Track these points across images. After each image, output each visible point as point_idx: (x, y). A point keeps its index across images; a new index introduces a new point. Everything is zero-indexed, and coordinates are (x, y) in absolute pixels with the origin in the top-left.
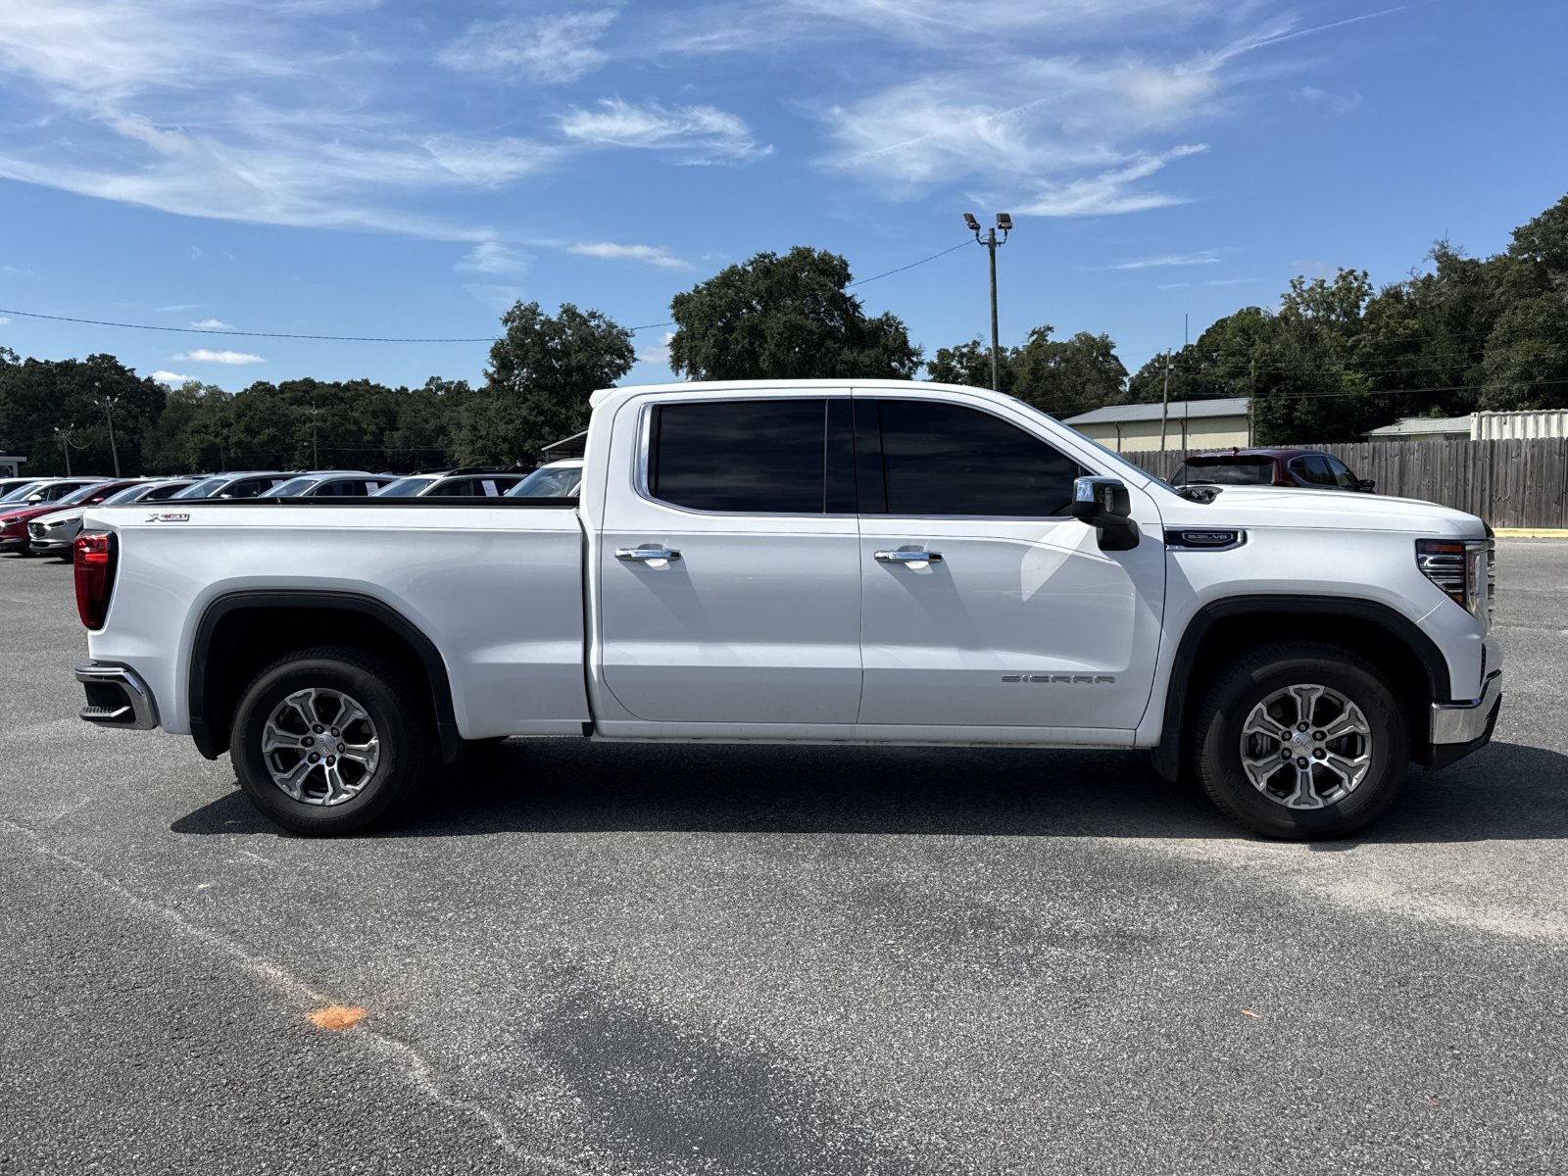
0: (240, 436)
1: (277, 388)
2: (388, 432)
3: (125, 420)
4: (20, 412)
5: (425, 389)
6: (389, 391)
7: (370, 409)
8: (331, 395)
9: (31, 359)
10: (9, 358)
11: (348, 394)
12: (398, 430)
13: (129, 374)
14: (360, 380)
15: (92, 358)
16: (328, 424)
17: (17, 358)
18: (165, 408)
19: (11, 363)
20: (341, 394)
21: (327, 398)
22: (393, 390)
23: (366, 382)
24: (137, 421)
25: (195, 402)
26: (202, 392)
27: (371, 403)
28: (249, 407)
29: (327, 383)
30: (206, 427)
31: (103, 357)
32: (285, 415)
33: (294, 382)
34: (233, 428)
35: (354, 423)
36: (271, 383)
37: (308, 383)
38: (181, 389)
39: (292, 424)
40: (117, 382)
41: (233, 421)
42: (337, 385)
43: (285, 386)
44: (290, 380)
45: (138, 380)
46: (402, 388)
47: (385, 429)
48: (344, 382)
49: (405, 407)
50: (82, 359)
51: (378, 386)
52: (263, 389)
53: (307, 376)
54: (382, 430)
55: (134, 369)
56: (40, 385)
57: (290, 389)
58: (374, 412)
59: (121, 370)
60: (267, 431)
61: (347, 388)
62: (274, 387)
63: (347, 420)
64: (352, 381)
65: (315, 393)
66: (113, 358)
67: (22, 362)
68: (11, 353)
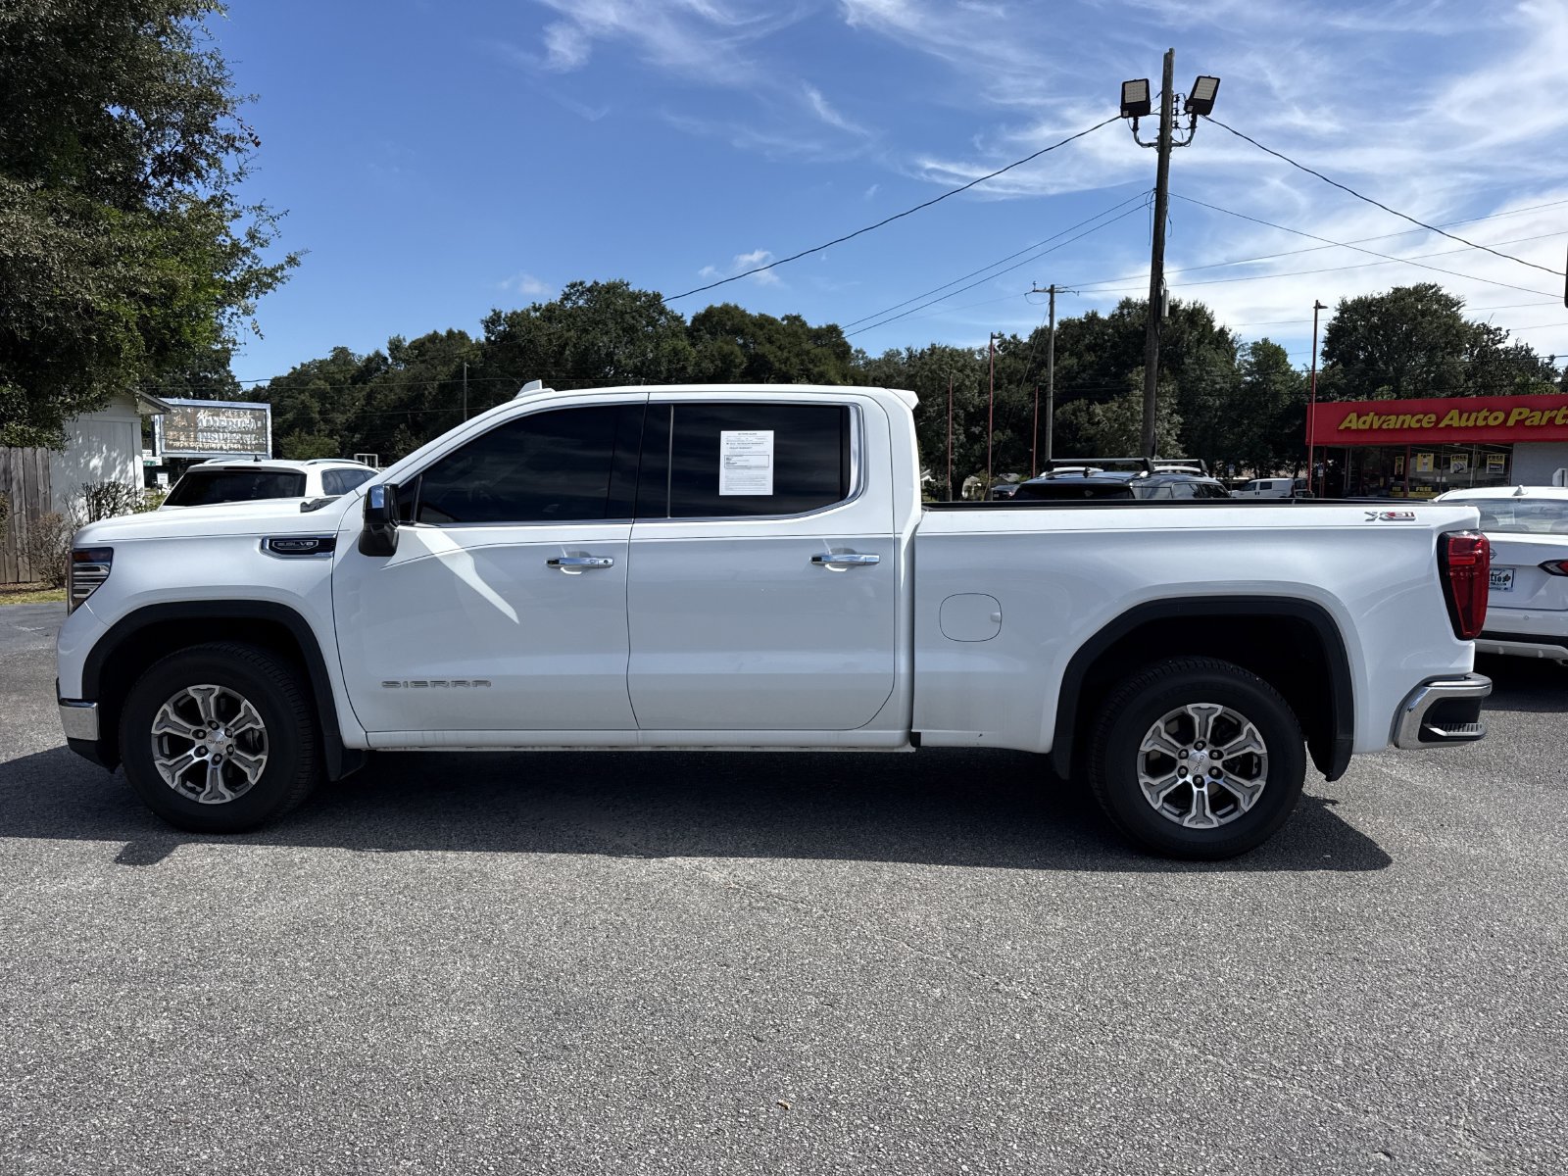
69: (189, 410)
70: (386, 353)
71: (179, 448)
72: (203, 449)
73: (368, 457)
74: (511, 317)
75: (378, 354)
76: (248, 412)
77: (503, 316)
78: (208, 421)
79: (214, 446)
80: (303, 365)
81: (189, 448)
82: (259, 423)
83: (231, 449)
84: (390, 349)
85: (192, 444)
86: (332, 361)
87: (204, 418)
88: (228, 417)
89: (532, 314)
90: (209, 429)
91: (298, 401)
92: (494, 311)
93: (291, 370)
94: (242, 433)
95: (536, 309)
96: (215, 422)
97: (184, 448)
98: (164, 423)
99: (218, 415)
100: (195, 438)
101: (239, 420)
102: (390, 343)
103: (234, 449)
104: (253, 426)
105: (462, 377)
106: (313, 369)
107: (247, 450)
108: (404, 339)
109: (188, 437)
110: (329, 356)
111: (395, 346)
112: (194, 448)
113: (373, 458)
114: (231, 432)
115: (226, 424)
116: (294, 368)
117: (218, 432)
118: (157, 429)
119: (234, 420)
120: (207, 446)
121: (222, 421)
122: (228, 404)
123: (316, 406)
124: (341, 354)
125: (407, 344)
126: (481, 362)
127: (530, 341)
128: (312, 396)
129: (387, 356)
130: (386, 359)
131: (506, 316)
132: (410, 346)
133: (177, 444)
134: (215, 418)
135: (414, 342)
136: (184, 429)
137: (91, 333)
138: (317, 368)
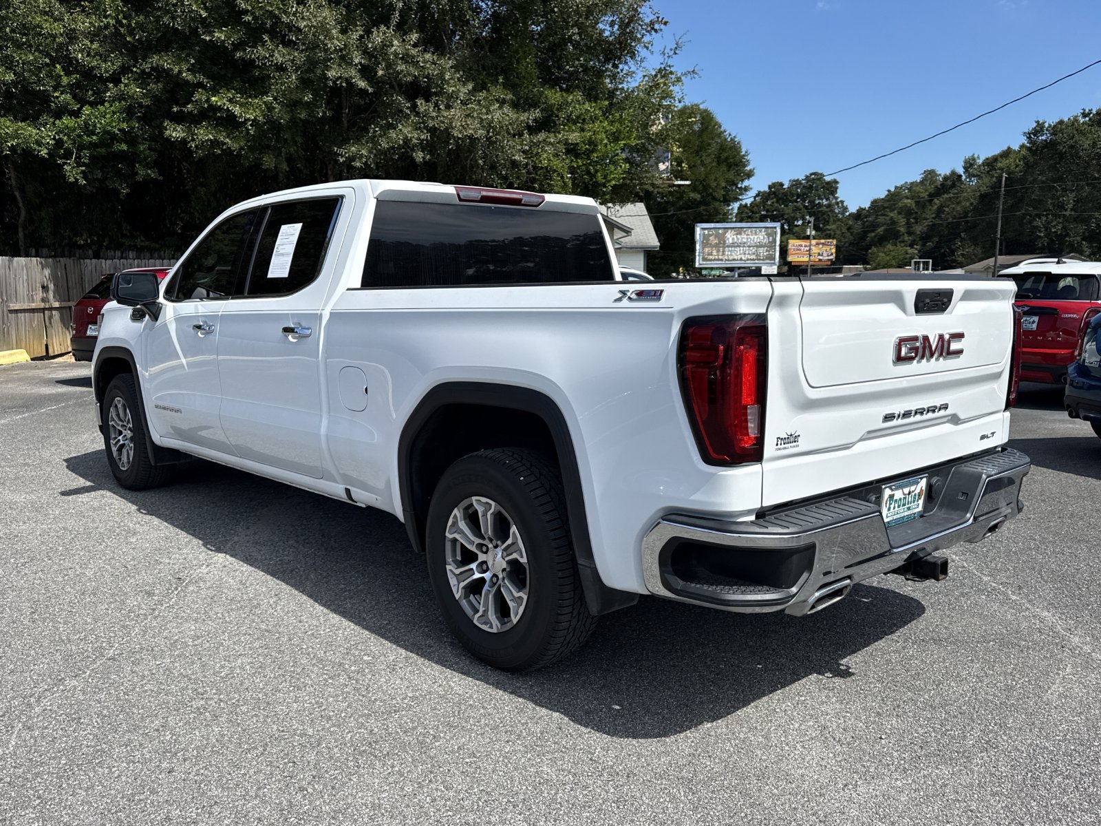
69: (720, 231)
70: (961, 171)
71: (711, 260)
72: (729, 260)
73: (924, 262)
74: (1055, 126)
75: (953, 173)
76: (763, 230)
77: (1046, 125)
78: (733, 239)
79: (736, 257)
80: (896, 187)
81: (719, 260)
82: (771, 238)
83: (748, 260)
84: (964, 168)
85: (720, 257)
86: (922, 182)
87: (730, 237)
88: (748, 235)
89: (1082, 120)
90: (734, 245)
91: (888, 218)
92: (1037, 122)
93: (887, 193)
94: (757, 247)
95: (1084, 115)
96: (738, 239)
97: (715, 260)
98: (703, 242)
99: (741, 234)
100: (723, 251)
101: (756, 237)
102: (966, 162)
103: (751, 260)
104: (766, 241)
105: (1000, 187)
106: (904, 190)
107: (760, 259)
108: (978, 157)
109: (718, 251)
110: (918, 178)
111: (969, 164)
112: (722, 260)
113: (928, 262)
114: (749, 247)
115: (745, 240)
116: (889, 191)
117: (740, 247)
118: (698, 247)
119: (752, 237)
120: (731, 258)
121: (743, 238)
122: (749, 225)
123: (902, 221)
124: (930, 175)
125: (980, 161)
126: (1021, 172)
127: (1072, 147)
128: (899, 213)
129: (962, 173)
130: (961, 176)
131: (1050, 126)
132: (983, 163)
133: (711, 257)
134: (739, 236)
135: (987, 159)
136: (717, 246)
137: (535, 183)
138: (908, 189)
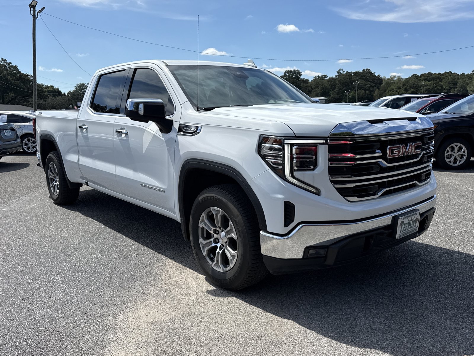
0: (403, 91)
1: (419, 76)
2: (453, 89)
3: (369, 88)
4: (341, 87)
5: (471, 73)
6: (458, 74)
7: (448, 81)
8: (437, 77)
9: (347, 72)
10: (342, 71)
11: (443, 76)
12: (457, 88)
13: (374, 74)
14: (448, 72)
15: (364, 70)
16: (431, 87)
17: (344, 72)
18: (382, 84)
19: (342, 73)
20: (440, 77)
21: (435, 78)
22: (459, 74)
23: (450, 72)
24: (373, 88)
25: (393, 81)
26: (396, 79)
27: (449, 79)
28: (407, 82)
29: (436, 73)
30: (393, 89)
31: (367, 69)
32: (418, 84)
33: (425, 74)
34: (401, 89)
35: (440, 86)
36: (418, 74)
37: (430, 74)
38: (390, 78)
39: (420, 87)
40: (369, 77)
41: (401, 87)
42: (439, 74)
43: (422, 75)
44: (424, 73)
45: (375, 76)
46: (463, 73)
47: (452, 88)
48: (442, 73)
49: (461, 80)
50: (361, 71)
51: (454, 73)
52: (415, 76)
53: (429, 72)
54: (451, 88)
55: (375, 73)
56: (348, 79)
57: (423, 76)
58: (449, 82)
59: (371, 73)
60: (411, 90)
61: (443, 74)
62: (418, 75)
63: (438, 85)
64: (446, 72)
65: (431, 77)
66: (369, 69)
67: (345, 73)
68: (343, 70)
